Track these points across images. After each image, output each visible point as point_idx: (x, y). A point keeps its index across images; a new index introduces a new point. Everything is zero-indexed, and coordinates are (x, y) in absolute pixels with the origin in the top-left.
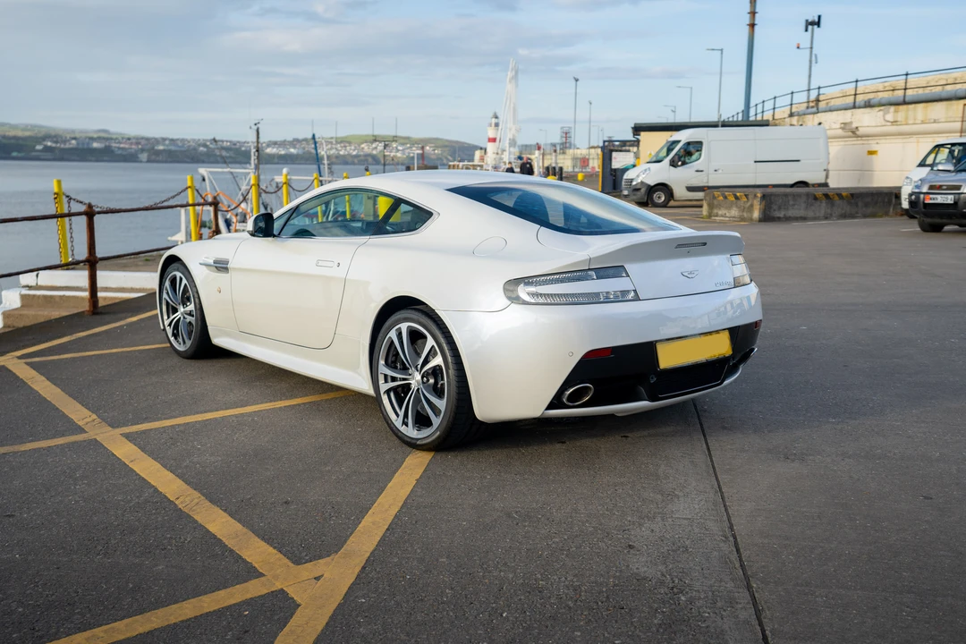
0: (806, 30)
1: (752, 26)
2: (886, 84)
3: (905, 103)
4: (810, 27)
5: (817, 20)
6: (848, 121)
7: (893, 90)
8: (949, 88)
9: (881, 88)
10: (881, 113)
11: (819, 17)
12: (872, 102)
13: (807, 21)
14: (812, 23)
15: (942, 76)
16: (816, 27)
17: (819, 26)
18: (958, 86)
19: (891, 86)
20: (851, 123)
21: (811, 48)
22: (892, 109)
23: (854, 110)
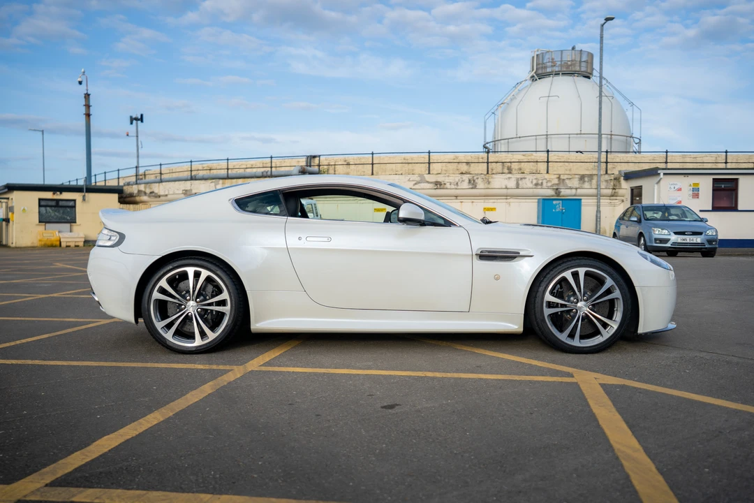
0: (132, 123)
1: (88, 115)
2: (204, 165)
3: (228, 178)
4: (134, 122)
5: (139, 117)
7: (210, 170)
8: (248, 170)
9: (200, 168)
10: (213, 184)
11: (142, 115)
12: (197, 177)
13: (131, 117)
14: (136, 119)
15: (243, 163)
16: (139, 122)
17: (142, 121)
18: (254, 170)
19: (208, 167)
20: (191, 190)
21: (137, 136)
22: (221, 181)
23: (192, 181)
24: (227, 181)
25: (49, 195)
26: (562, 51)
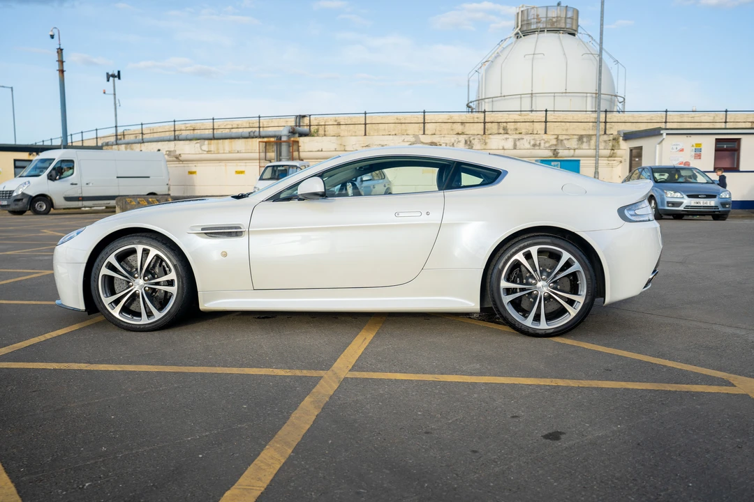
0: (108, 81)
1: (62, 71)
2: (187, 125)
3: (214, 138)
4: (111, 79)
5: (116, 74)
6: (172, 149)
7: (194, 130)
8: (234, 131)
9: (183, 128)
10: (198, 145)
11: (119, 72)
12: (180, 138)
13: (107, 74)
14: (113, 76)
15: (228, 123)
16: (116, 79)
17: (119, 78)
18: (241, 130)
19: (191, 126)
20: (175, 151)
21: (115, 94)
22: (206, 142)
23: (175, 142)
24: (213, 141)
25: (24, 156)
26: (547, 7)
